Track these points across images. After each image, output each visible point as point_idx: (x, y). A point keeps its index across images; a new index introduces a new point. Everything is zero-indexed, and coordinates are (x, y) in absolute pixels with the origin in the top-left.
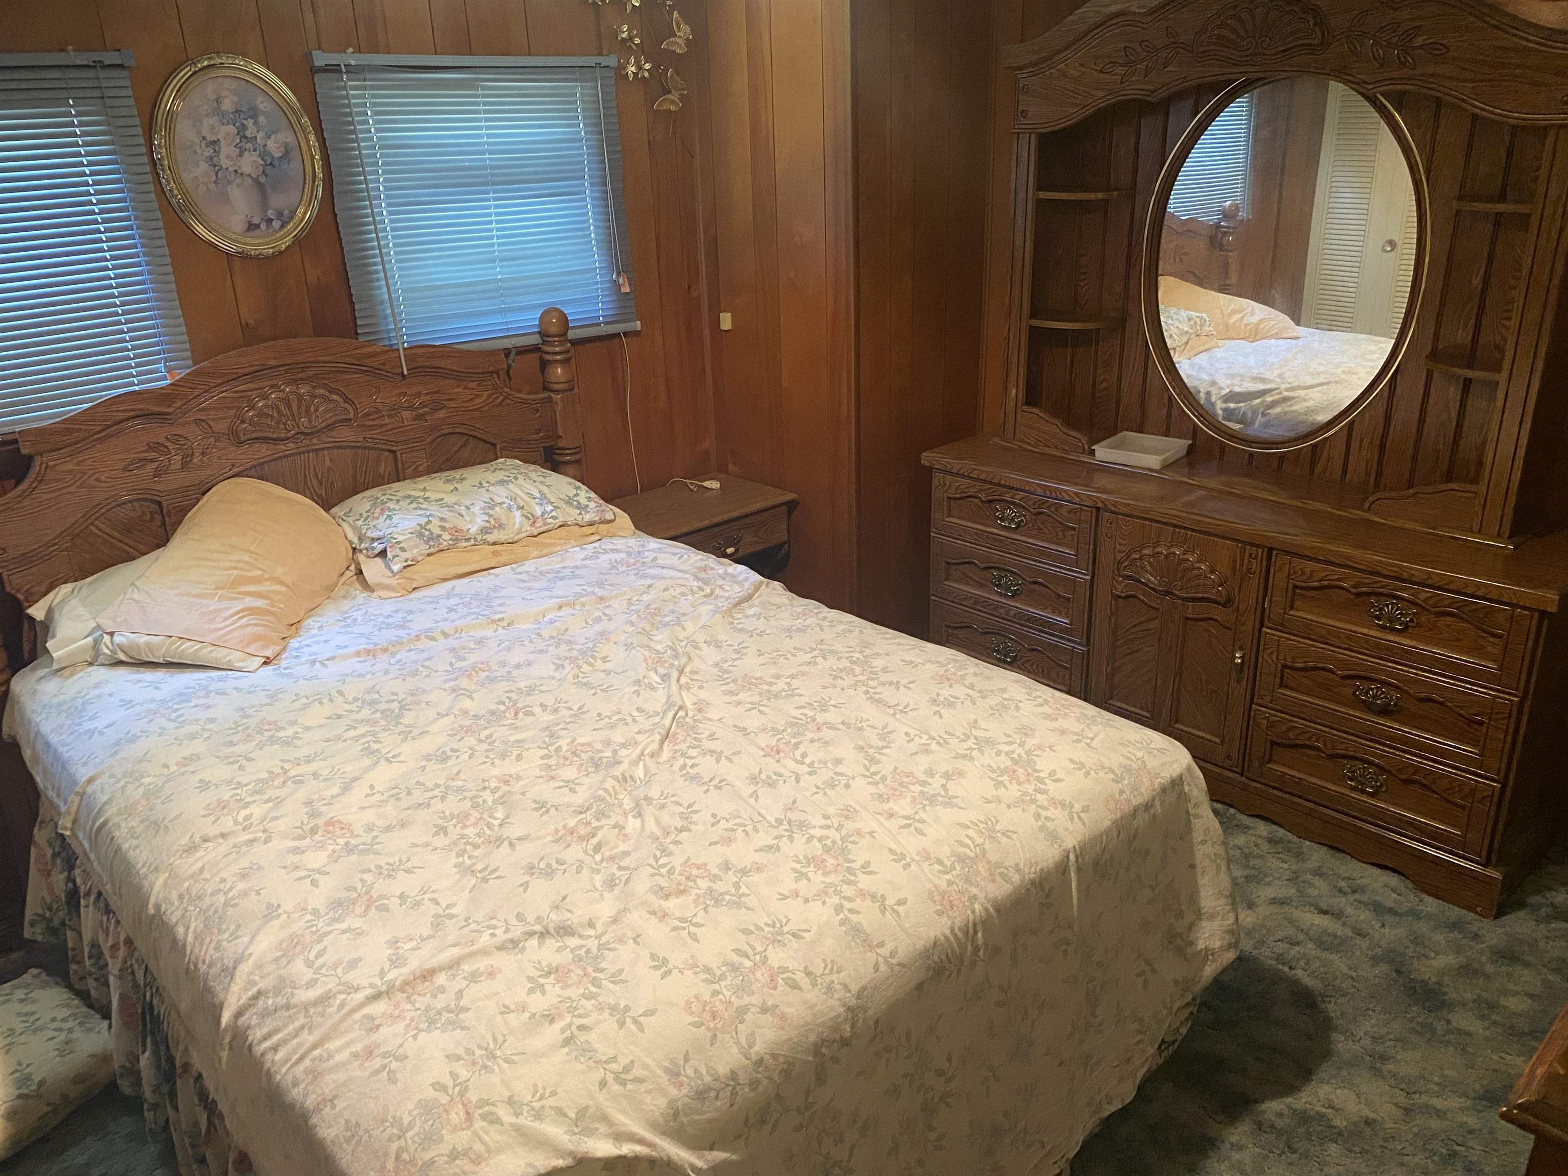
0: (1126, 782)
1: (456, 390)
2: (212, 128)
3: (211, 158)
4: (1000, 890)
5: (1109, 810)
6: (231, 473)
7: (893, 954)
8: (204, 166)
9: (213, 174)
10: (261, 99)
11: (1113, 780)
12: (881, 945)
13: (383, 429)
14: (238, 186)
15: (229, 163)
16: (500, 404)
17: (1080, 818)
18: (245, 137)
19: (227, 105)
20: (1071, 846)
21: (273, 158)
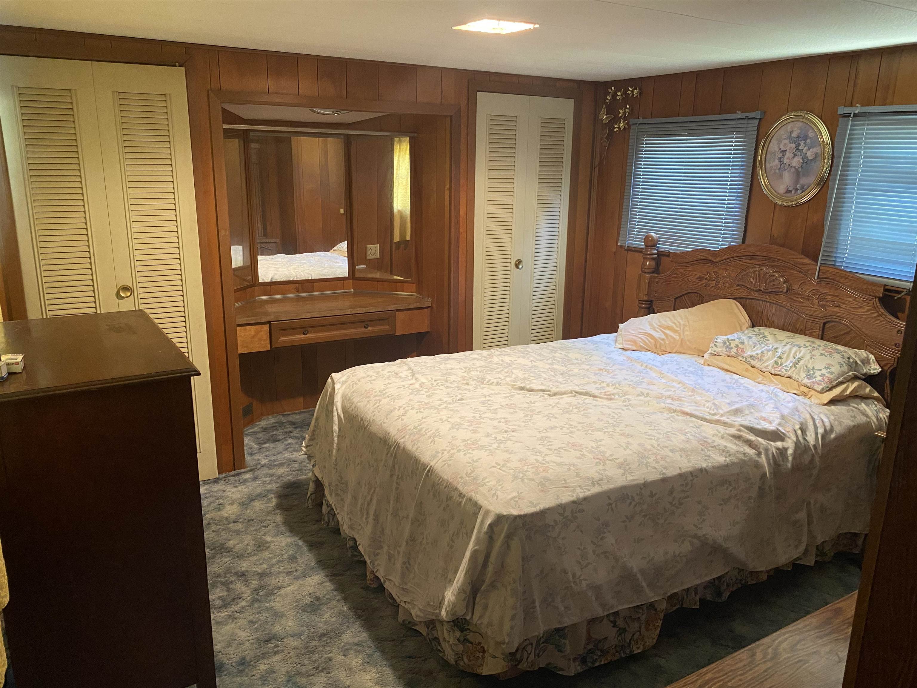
0: (467, 478)
1: (848, 299)
2: (785, 144)
3: (781, 158)
4: (409, 446)
5: (451, 475)
6: (730, 297)
7: (384, 423)
8: (777, 162)
9: (779, 165)
10: (811, 131)
11: (467, 473)
12: (387, 419)
13: (800, 305)
14: (788, 171)
15: (788, 161)
16: (875, 317)
17: (445, 464)
18: (798, 149)
19: (795, 135)
20: (431, 464)
21: (808, 160)
